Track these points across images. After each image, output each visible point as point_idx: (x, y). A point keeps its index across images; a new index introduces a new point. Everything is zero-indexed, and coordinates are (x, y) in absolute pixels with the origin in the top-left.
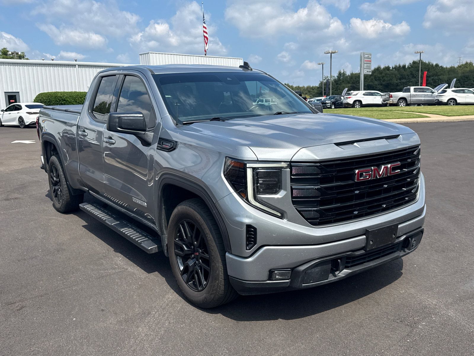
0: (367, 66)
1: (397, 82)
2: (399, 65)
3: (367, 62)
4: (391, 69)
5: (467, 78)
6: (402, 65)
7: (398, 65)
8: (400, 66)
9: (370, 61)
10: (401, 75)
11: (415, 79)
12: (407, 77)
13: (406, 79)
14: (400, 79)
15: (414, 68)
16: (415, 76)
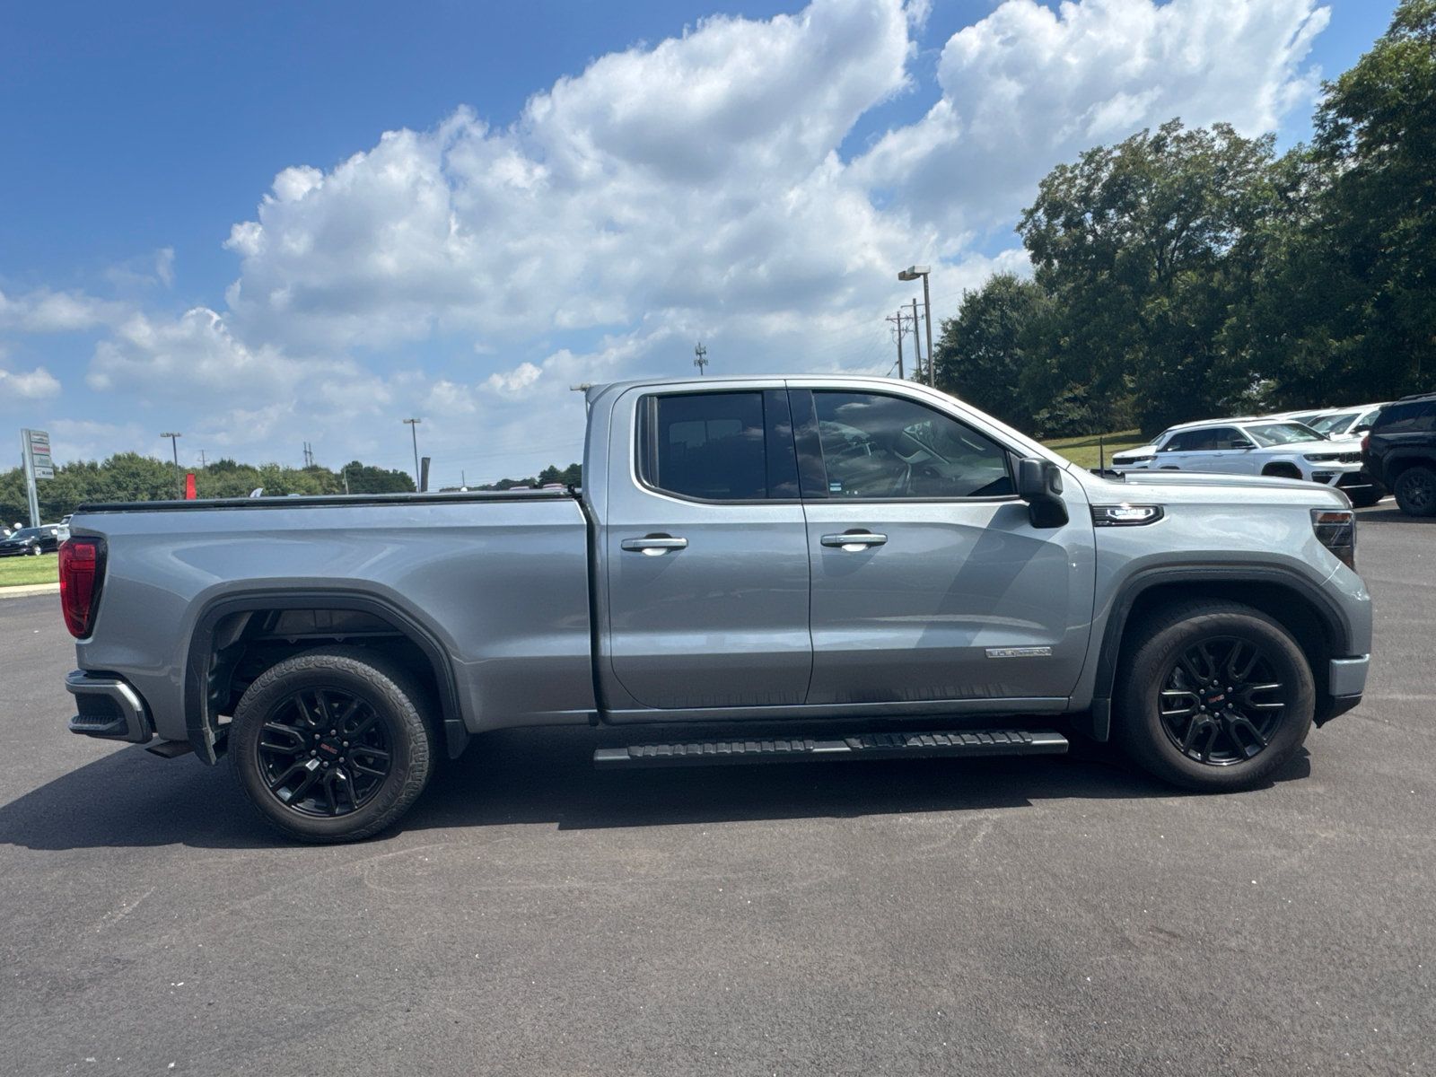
0: (41, 461)
1: (81, 499)
2: (80, 462)
3: (40, 452)
4: (60, 470)
5: (235, 489)
6: (86, 462)
7: (76, 463)
8: (81, 465)
9: (48, 450)
10: (88, 484)
11: (126, 492)
12: (104, 488)
13: (103, 493)
14: (89, 493)
15: (118, 469)
16: (125, 485)
